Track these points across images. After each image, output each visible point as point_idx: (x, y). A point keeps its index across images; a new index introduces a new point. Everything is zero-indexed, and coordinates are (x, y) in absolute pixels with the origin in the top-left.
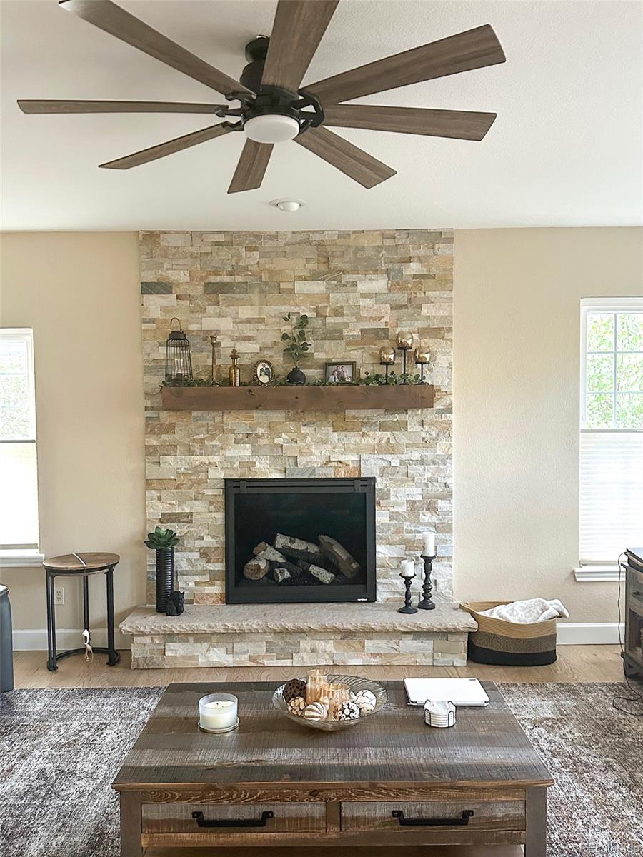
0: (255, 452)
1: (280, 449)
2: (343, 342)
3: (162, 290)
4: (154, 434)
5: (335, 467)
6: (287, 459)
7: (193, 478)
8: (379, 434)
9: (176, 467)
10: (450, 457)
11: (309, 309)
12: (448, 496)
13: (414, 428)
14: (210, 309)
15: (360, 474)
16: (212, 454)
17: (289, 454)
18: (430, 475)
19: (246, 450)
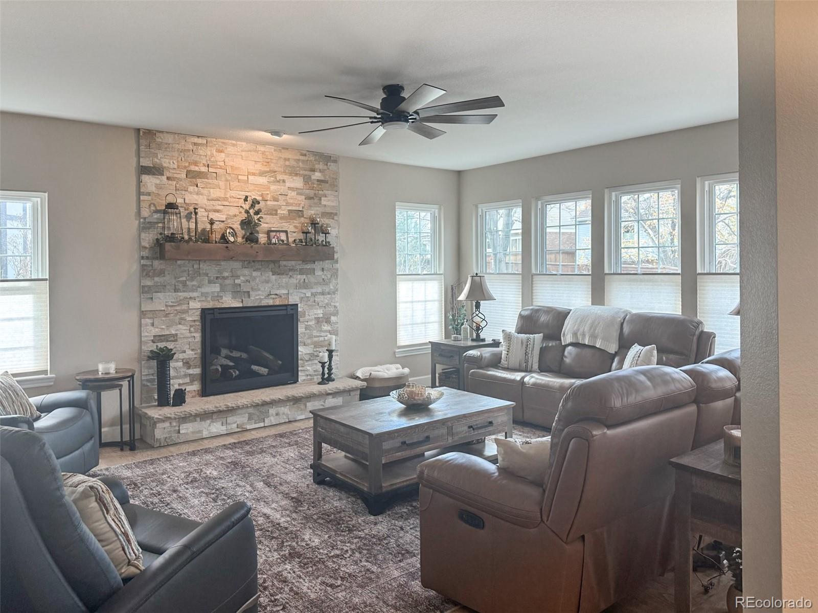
0: (223, 289)
1: (239, 287)
2: (277, 217)
3: (157, 173)
4: (149, 277)
5: (274, 298)
6: (243, 293)
7: (178, 308)
8: (299, 276)
9: (165, 301)
10: (337, 290)
11: (257, 194)
12: (336, 314)
13: (318, 273)
14: (191, 189)
15: (288, 301)
16: (193, 291)
17: (244, 290)
18: (327, 301)
19: (216, 288)
